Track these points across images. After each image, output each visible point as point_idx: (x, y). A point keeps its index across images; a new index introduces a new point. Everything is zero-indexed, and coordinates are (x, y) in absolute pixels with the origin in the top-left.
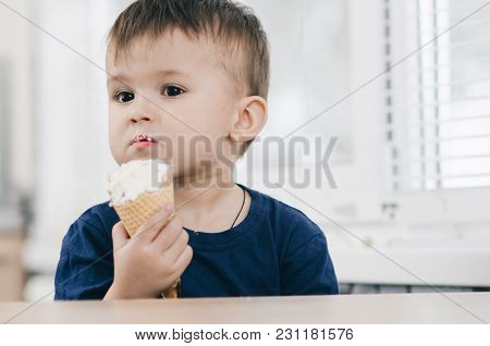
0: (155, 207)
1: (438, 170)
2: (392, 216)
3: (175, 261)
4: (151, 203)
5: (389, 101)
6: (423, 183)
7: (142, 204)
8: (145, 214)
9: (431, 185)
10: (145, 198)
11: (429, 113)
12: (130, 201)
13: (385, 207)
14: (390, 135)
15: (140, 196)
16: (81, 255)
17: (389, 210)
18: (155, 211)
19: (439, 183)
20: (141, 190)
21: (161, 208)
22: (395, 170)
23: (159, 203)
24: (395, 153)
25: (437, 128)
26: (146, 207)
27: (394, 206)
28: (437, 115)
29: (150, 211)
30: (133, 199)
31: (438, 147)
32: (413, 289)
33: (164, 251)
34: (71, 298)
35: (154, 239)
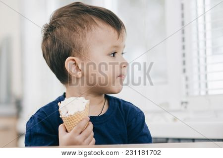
1: (206, 86)
2: (186, 107)
4: (80, 117)
5: (184, 55)
6: (200, 92)
7: (76, 117)
8: (77, 122)
9: (203, 93)
10: (78, 114)
11: (202, 60)
12: (71, 115)
13: (182, 103)
14: (184, 71)
15: (75, 113)
17: (184, 105)
18: (81, 120)
19: (207, 92)
20: (76, 111)
22: (187, 86)
23: (83, 117)
24: (187, 79)
25: (206, 67)
26: (77, 119)
27: (186, 103)
28: (206, 61)
29: (79, 120)
31: (206, 76)
32: (196, 141)
35: (80, 133)
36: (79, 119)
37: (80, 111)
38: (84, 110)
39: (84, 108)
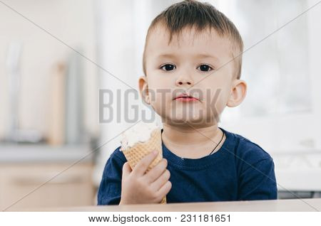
0: (146, 152)
3: (158, 190)
4: (143, 150)
7: (137, 149)
8: (140, 156)
10: (139, 146)
15: (135, 144)
16: (111, 177)
18: (146, 155)
20: (136, 140)
21: (149, 153)
23: (148, 149)
26: (140, 152)
29: (142, 154)
30: (131, 145)
33: (151, 182)
34: (104, 204)
35: (145, 173)
36: (143, 152)
37: (143, 140)
38: (150, 139)
39: (149, 136)
